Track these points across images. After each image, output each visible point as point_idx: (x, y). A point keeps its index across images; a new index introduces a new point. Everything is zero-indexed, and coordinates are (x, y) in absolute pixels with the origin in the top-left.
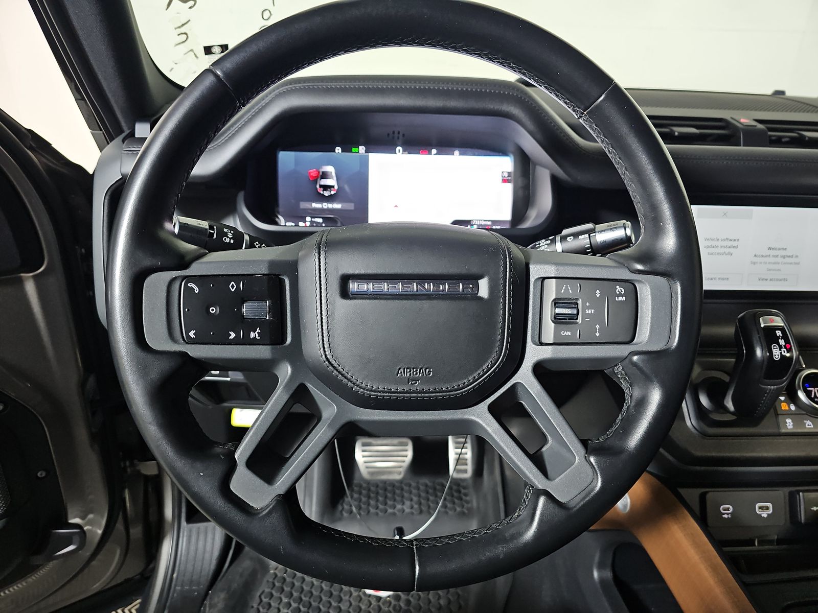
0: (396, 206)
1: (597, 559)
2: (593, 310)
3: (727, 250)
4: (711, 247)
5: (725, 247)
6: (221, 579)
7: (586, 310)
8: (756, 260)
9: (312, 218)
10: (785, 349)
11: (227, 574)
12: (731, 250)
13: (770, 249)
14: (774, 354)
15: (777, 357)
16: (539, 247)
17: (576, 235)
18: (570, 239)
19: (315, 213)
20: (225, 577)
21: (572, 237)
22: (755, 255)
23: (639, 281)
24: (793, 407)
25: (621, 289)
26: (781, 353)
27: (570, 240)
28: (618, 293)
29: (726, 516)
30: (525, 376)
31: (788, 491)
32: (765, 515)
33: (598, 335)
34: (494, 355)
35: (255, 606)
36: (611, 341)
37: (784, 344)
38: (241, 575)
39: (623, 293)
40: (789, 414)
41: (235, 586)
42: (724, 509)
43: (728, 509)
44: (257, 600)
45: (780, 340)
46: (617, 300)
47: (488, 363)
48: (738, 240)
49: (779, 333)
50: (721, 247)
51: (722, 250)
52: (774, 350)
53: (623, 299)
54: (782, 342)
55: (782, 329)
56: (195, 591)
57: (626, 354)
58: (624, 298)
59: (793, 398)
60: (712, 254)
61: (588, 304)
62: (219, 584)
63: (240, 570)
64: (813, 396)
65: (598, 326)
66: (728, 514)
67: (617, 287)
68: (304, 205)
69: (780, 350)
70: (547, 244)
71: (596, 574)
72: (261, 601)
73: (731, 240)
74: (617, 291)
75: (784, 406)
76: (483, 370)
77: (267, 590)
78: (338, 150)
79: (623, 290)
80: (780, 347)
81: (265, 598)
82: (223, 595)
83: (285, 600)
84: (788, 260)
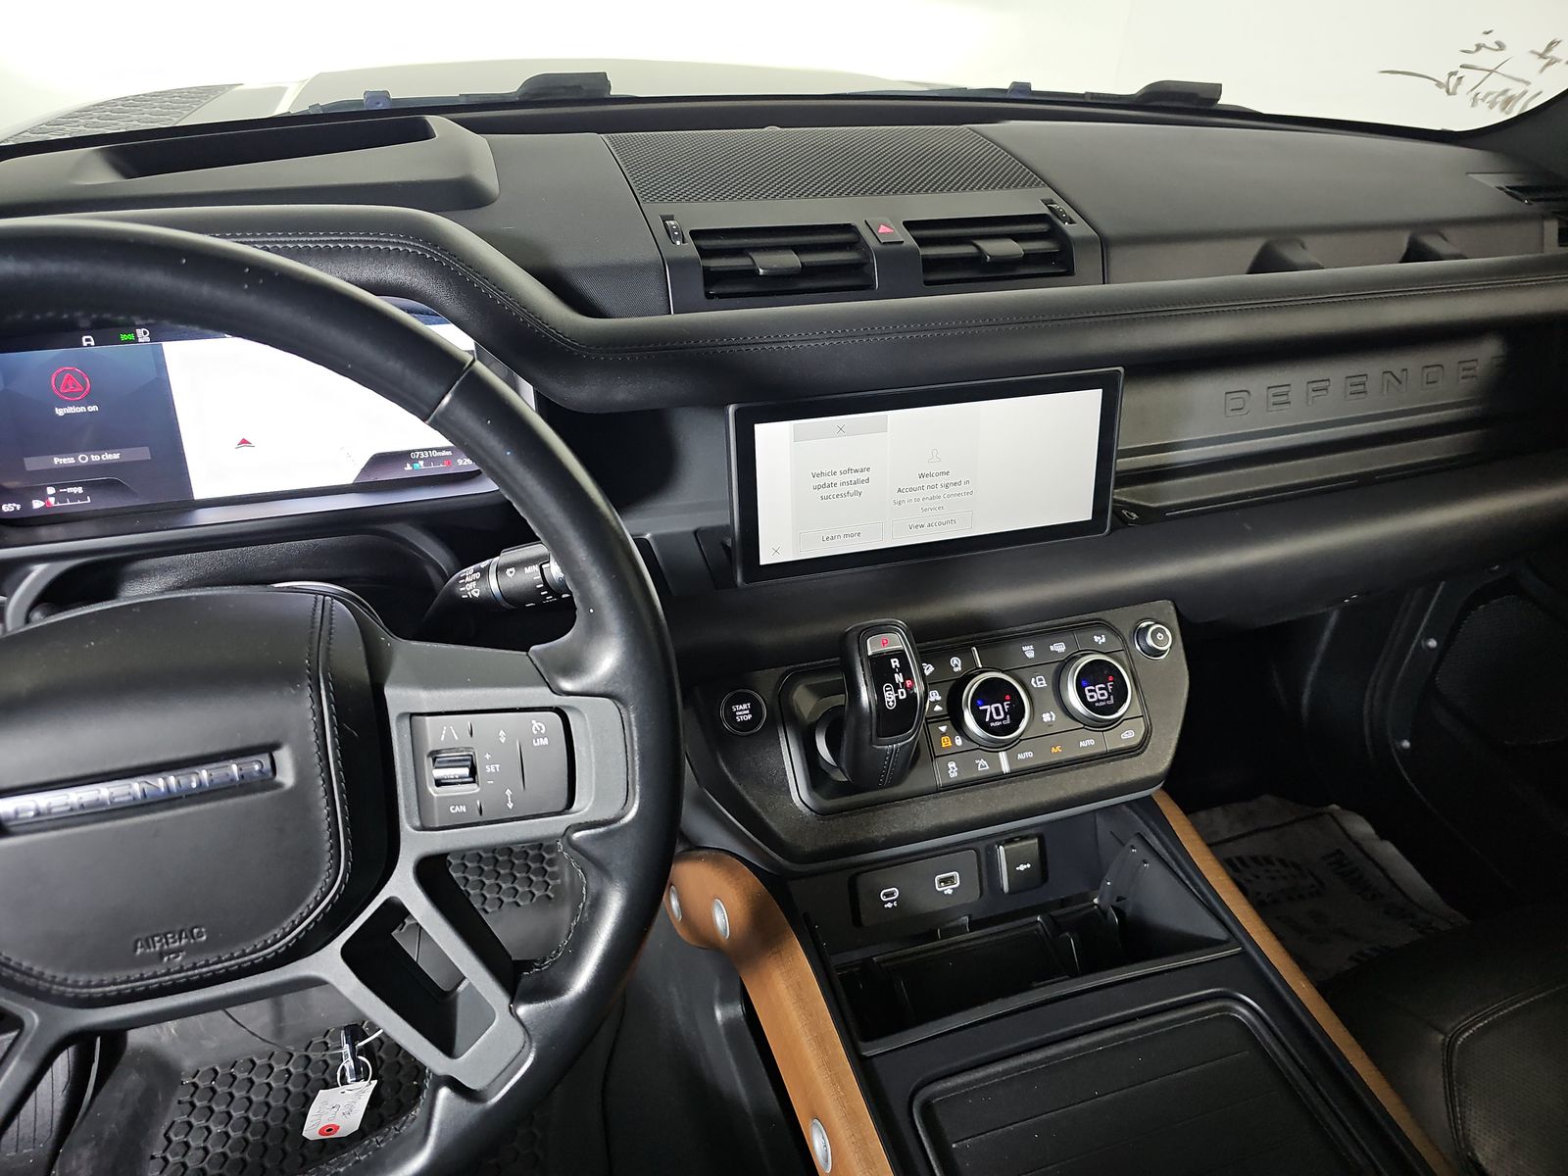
0: (244, 442)
1: (717, 990)
2: (497, 766)
3: (852, 488)
4: (824, 486)
5: (850, 483)
6: (81, 1121)
7: (487, 767)
8: (900, 496)
9: (57, 486)
10: (903, 690)
11: (91, 1111)
12: (858, 487)
13: (922, 476)
14: (887, 699)
15: (891, 704)
16: (464, 584)
17: (519, 565)
18: (511, 572)
19: (63, 478)
20: (88, 1117)
21: (513, 569)
22: (899, 490)
23: (570, 708)
24: (959, 741)
25: (540, 724)
26: (897, 697)
27: (510, 575)
28: (535, 732)
29: (889, 905)
30: (402, 886)
31: (984, 845)
32: (949, 891)
33: (510, 805)
34: (324, 878)
35: (158, 1154)
36: (535, 813)
37: (902, 681)
38: (122, 1106)
39: (543, 731)
40: (954, 753)
41: (110, 1128)
42: (887, 895)
43: (892, 894)
44: (162, 1141)
45: (896, 675)
46: (535, 744)
47: (315, 893)
48: (868, 469)
49: (895, 663)
50: (842, 484)
51: (845, 489)
52: (886, 694)
53: (545, 741)
54: (899, 678)
55: (900, 655)
56: (27, 1156)
57: (561, 830)
58: (546, 739)
59: (959, 726)
60: (828, 497)
61: (488, 756)
62: (79, 1131)
63: (119, 1095)
64: (987, 720)
65: (508, 792)
66: (892, 901)
67: (534, 722)
68: (32, 464)
69: (896, 692)
70: (476, 580)
71: (718, 1014)
72: (169, 1141)
73: (856, 471)
74: (534, 729)
75: (946, 742)
76: (308, 906)
77: (179, 1119)
78: (87, 340)
79: (543, 727)
80: (896, 687)
81: (176, 1136)
82: (86, 1153)
83: (216, 1129)
84: (952, 490)
